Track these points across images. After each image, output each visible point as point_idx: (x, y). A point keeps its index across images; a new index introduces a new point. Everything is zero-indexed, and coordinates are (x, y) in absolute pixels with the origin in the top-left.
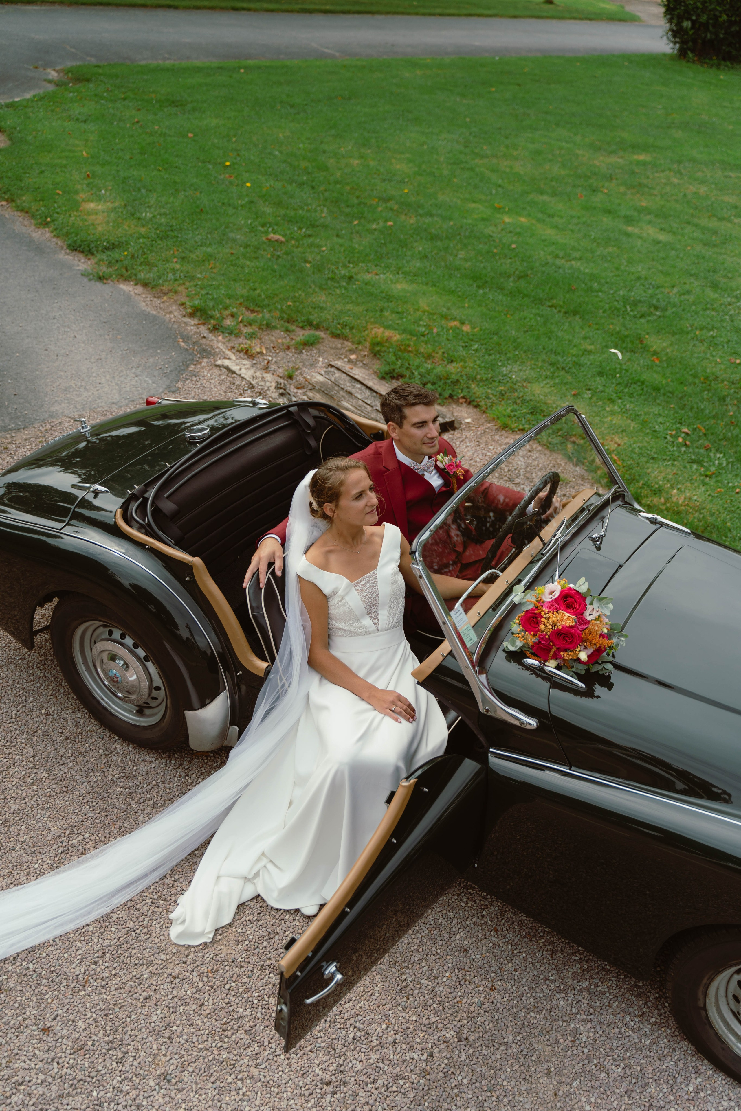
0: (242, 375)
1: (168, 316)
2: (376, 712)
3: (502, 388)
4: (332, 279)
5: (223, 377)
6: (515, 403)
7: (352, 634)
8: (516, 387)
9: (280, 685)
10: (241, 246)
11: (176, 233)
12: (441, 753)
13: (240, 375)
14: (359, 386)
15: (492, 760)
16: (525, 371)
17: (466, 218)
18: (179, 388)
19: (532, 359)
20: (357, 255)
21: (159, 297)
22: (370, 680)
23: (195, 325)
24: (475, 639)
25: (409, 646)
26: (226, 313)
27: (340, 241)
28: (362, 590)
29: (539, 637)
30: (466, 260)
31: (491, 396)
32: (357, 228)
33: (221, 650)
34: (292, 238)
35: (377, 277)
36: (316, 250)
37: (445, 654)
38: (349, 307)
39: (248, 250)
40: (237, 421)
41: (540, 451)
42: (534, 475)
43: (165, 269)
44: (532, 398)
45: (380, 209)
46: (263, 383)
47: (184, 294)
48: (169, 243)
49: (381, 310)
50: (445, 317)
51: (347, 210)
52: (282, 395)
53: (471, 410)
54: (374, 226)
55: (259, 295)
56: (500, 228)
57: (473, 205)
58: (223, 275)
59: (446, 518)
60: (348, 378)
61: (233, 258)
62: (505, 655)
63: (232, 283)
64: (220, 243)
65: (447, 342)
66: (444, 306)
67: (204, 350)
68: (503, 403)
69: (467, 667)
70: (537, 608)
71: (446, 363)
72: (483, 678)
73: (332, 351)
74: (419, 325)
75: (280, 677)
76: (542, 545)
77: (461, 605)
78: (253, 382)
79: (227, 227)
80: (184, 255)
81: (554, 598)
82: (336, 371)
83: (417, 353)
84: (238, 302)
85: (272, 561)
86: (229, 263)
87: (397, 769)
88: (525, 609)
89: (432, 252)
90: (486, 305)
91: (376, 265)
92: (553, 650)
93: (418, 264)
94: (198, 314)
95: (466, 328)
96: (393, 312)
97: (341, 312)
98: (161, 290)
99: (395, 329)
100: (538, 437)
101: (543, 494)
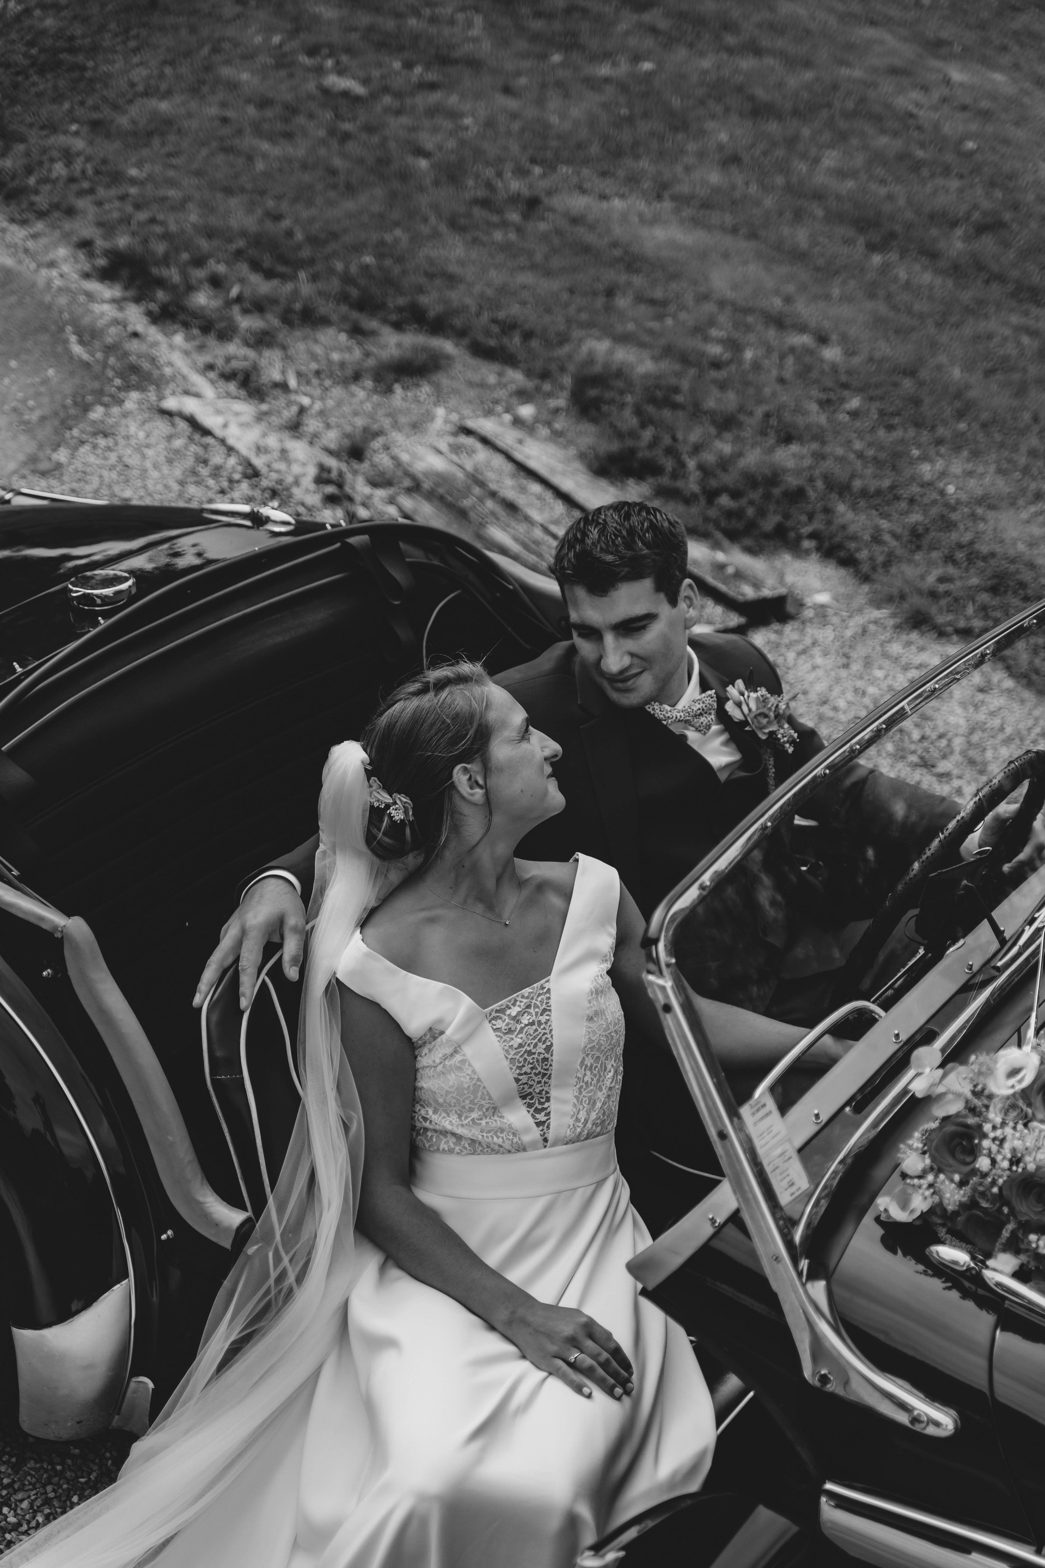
0: (231, 441)
1: (44, 272)
2: (526, 1365)
3: (916, 517)
4: (485, 203)
5: (178, 443)
6: (950, 559)
7: (475, 1147)
8: (954, 516)
9: (273, 1275)
10: (249, 101)
11: (80, 58)
12: (694, 1486)
13: (223, 441)
14: (536, 488)
15: (829, 1513)
16: (982, 475)
17: (848, 64)
18: (59, 466)
19: (1002, 446)
20: (554, 143)
21: (24, 223)
22: (515, 1276)
23: (113, 301)
24: (803, 1183)
25: (625, 1192)
26: (199, 274)
27: (512, 104)
28: (510, 1031)
29: (974, 1190)
30: (841, 174)
31: (887, 537)
32: (561, 73)
33: (122, 1169)
34: (386, 90)
35: (605, 205)
36: (448, 124)
37: (719, 1220)
38: (526, 278)
39: (269, 113)
40: (210, 562)
41: (1009, 691)
42: (989, 754)
43: (44, 151)
44: (998, 549)
45: (622, 27)
46: (281, 466)
47: (90, 217)
48: (61, 83)
49: (610, 293)
50: (779, 322)
51: (537, 25)
52: (331, 500)
53: (833, 572)
54: (604, 70)
55: (289, 234)
56: (936, 95)
57: (870, 33)
58: (198, 173)
59: (746, 855)
60: (509, 467)
61: (225, 131)
62: (880, 1232)
63: (219, 196)
64: (195, 90)
65: (778, 388)
66: (777, 292)
67: (135, 369)
68: (918, 557)
69: (777, 1259)
70: (972, 1110)
71: (771, 441)
72: (818, 1289)
73: (472, 393)
74: (706, 339)
75: (277, 1253)
76: (996, 945)
77: (772, 1089)
78: (259, 462)
79: (215, 50)
80: (96, 116)
81: (1019, 1087)
82: (479, 446)
83: (696, 412)
84: (233, 247)
85: (276, 939)
86: (214, 144)
87: (572, 1522)
88: (940, 1111)
89: (753, 145)
90: (889, 297)
91: (604, 174)
92: (1010, 1227)
93: (715, 177)
94: (125, 273)
95: (831, 354)
96: (640, 299)
97: (503, 290)
98: (32, 204)
99: (642, 345)
100: (1007, 652)
101: (1007, 808)
